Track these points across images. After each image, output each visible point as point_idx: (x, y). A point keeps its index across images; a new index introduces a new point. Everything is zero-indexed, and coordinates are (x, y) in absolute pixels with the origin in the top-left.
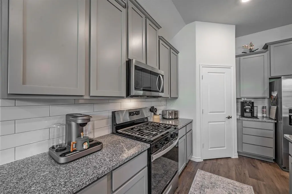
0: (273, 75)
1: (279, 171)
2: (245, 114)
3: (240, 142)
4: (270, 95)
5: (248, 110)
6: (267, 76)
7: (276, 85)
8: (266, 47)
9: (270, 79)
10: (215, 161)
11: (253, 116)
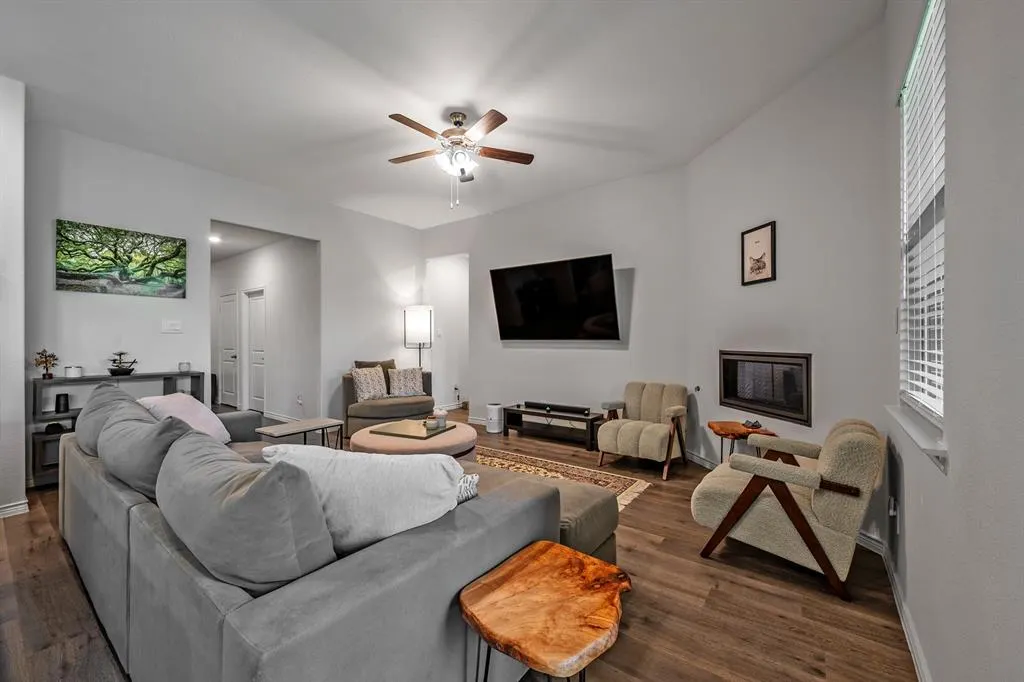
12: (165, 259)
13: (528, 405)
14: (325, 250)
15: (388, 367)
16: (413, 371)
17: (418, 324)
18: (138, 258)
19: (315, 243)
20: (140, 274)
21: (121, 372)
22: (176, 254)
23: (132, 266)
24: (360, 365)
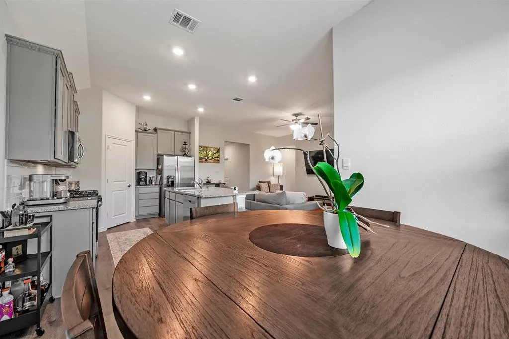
0: (159, 152)
1: (161, 219)
2: (141, 183)
3: (138, 207)
4: (157, 168)
5: (143, 180)
6: (156, 153)
7: (160, 160)
8: (155, 130)
9: (157, 155)
10: (118, 227)
11: (146, 184)
12: (215, 153)
13: (316, 196)
14: (250, 146)
15: (269, 183)
16: (277, 185)
17: (278, 169)
18: (211, 153)
19: (248, 145)
20: (211, 158)
21: (208, 183)
22: (217, 152)
23: (210, 155)
24: (260, 182)
